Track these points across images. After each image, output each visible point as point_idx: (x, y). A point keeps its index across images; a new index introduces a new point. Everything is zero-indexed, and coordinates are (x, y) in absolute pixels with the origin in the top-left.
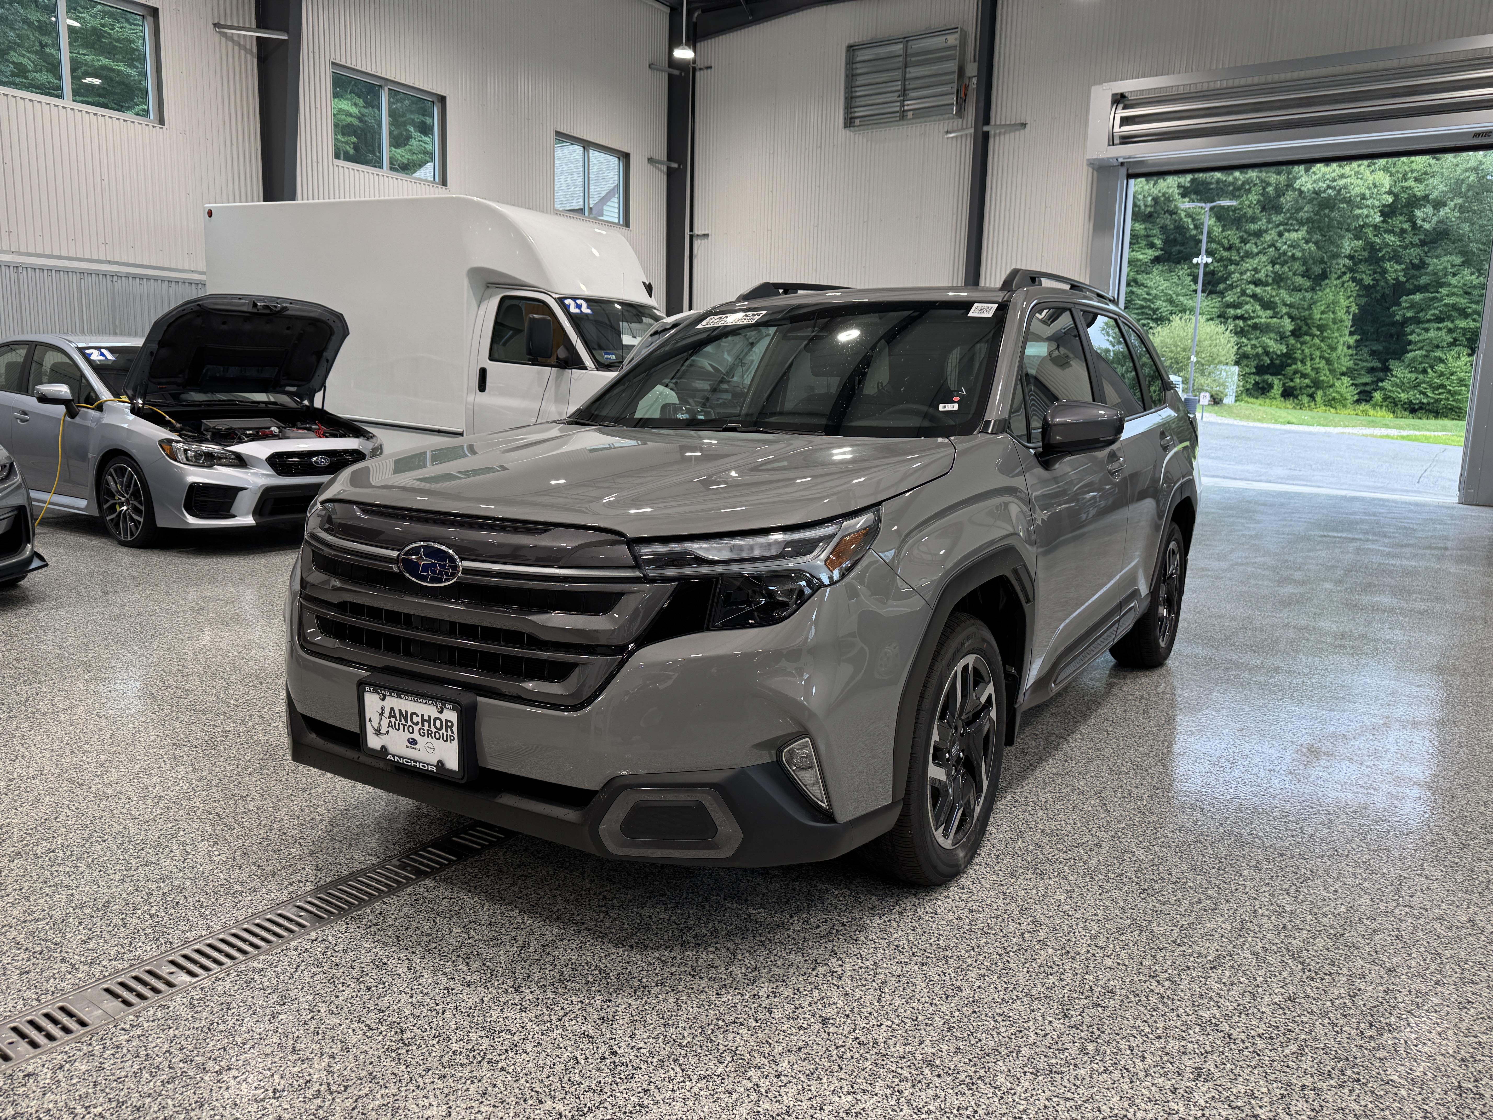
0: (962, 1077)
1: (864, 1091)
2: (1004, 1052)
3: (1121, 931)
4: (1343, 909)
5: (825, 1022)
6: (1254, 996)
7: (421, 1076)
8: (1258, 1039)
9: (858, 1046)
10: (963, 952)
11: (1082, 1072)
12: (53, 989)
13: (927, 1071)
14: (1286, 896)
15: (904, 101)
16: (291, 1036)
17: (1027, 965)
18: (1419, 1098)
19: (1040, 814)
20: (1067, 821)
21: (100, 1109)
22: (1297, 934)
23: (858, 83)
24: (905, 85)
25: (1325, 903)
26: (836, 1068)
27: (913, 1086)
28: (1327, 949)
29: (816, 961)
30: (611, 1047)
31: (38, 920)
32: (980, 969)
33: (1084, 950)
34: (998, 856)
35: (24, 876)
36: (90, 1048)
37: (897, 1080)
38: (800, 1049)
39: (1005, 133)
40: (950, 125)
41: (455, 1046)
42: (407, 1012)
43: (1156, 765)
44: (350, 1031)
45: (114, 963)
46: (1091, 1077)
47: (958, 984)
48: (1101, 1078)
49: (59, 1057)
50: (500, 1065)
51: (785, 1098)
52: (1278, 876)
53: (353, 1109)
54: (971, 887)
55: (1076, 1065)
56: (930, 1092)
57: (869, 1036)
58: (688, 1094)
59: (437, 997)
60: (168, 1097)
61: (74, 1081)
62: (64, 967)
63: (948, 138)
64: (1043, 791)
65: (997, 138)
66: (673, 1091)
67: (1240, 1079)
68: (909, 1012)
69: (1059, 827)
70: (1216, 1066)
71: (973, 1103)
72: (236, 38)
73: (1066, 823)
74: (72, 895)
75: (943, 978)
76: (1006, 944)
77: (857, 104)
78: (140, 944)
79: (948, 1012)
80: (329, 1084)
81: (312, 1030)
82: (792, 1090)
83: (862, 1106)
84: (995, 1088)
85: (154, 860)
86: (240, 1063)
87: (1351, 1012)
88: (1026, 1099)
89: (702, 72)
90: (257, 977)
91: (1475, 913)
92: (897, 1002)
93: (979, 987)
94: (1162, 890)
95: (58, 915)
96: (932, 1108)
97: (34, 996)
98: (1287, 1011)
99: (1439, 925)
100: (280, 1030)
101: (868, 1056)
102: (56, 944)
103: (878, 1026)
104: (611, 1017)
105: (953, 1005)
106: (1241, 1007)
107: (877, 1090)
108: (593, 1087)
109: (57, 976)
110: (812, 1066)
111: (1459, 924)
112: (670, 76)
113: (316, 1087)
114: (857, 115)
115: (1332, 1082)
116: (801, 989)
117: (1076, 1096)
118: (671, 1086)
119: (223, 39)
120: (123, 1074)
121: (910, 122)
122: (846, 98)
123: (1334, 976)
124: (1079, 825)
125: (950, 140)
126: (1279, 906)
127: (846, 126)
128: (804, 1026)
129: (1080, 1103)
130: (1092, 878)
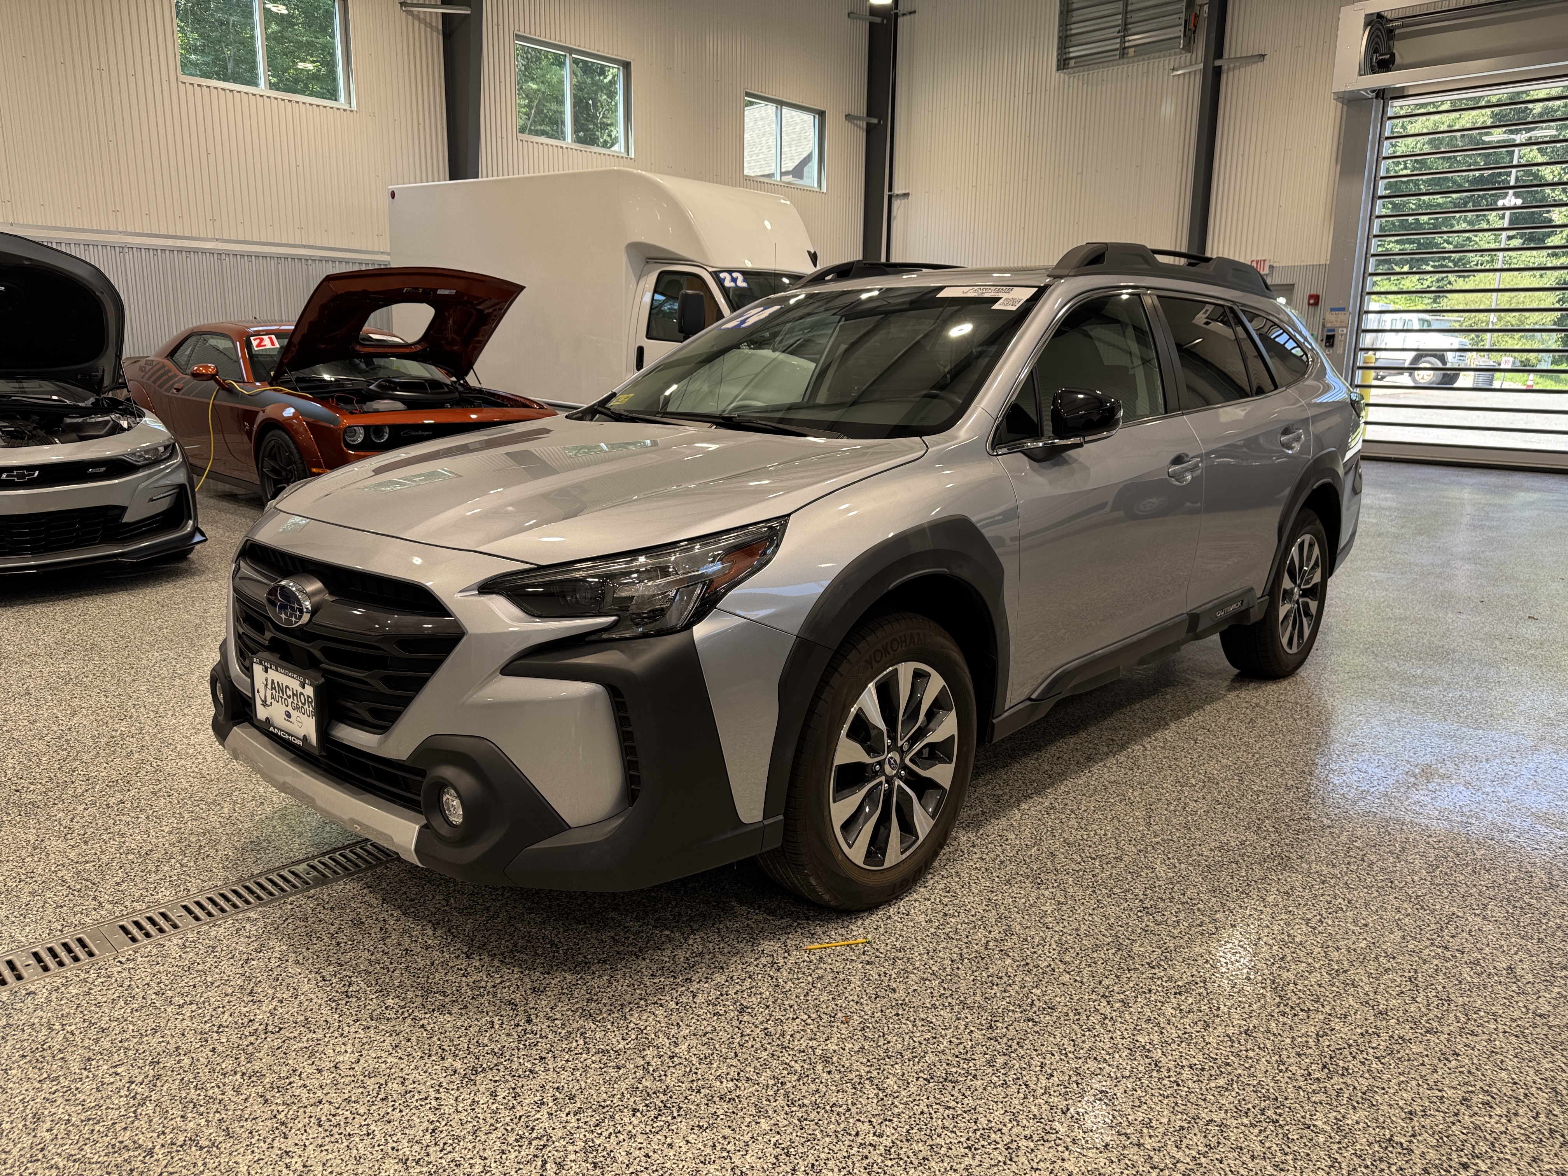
0: (851, 1076)
1: (748, 1079)
2: (907, 1055)
3: (1096, 948)
4: (1363, 944)
5: (743, 1010)
6: (1207, 1025)
7: (349, 1025)
8: (1186, 1069)
9: (763, 1036)
10: (916, 954)
11: (978, 1083)
12: (77, 923)
13: (819, 1067)
14: (1304, 927)
15: (1124, 37)
16: (254, 980)
17: (976, 974)
18: (1335, 1147)
19: (1073, 822)
20: (1098, 832)
21: (73, 1027)
22: (1293, 966)
23: (1074, 19)
24: (1126, 18)
25: (1346, 936)
26: (733, 1054)
27: (798, 1080)
28: (1320, 986)
29: (763, 951)
30: (529, 1016)
31: (87, 862)
32: (924, 973)
33: (1046, 963)
34: (1002, 862)
35: (91, 823)
36: (87, 975)
37: (785, 1072)
38: (705, 1034)
39: (1240, 67)
40: (1177, 61)
41: (390, 1002)
42: (362, 967)
43: (1233, 778)
44: (306, 980)
45: (135, 904)
46: (985, 1089)
47: (895, 986)
48: (995, 1092)
49: (59, 981)
50: (421, 1023)
51: (669, 1077)
52: (1305, 905)
53: (278, 1048)
54: (958, 891)
55: (975, 1076)
56: (813, 1087)
57: (780, 1028)
58: (580, 1065)
59: (395, 957)
60: (131, 1022)
61: (62, 1002)
62: (93, 904)
63: (1174, 76)
64: (1088, 799)
65: (1231, 74)
66: (567, 1061)
67: (1145, 1107)
68: (830, 1008)
69: (1085, 837)
70: (1125, 1092)
71: (849, 1102)
72: (422, 16)
73: (1096, 834)
74: (124, 842)
75: (883, 978)
76: (965, 951)
77: (1072, 43)
78: (163, 889)
79: (870, 1013)
80: (267, 1025)
81: (273, 976)
82: (678, 1072)
83: (738, 1093)
84: (880, 1090)
85: (204, 816)
86: (203, 999)
87: (1311, 1051)
88: (906, 1103)
89: (905, 17)
90: (248, 926)
91: (1521, 961)
92: (825, 997)
93: (915, 991)
94: (1165, 910)
95: (105, 859)
96: (806, 1102)
97: (60, 927)
98: (1236, 1045)
99: (1468, 970)
100: (247, 974)
101: (769, 1047)
102: (94, 884)
103: (793, 1019)
104: (542, 988)
105: (879, 1005)
106: (1186, 1036)
107: (761, 1080)
108: (496, 1050)
109: (84, 911)
110: (710, 1051)
111: (1493, 971)
112: (871, 24)
113: (256, 1026)
114: (1072, 55)
115: (1246, 1121)
116: (735, 977)
117: (959, 1105)
118: (567, 1057)
119: (410, 18)
120: (104, 1000)
121: (1131, 60)
122: (1060, 38)
123: (1310, 1013)
124: (1109, 836)
125: (1176, 78)
126: (1289, 936)
127: (1058, 70)
128: (721, 1012)
129: (959, 1113)
130: (1094, 892)
